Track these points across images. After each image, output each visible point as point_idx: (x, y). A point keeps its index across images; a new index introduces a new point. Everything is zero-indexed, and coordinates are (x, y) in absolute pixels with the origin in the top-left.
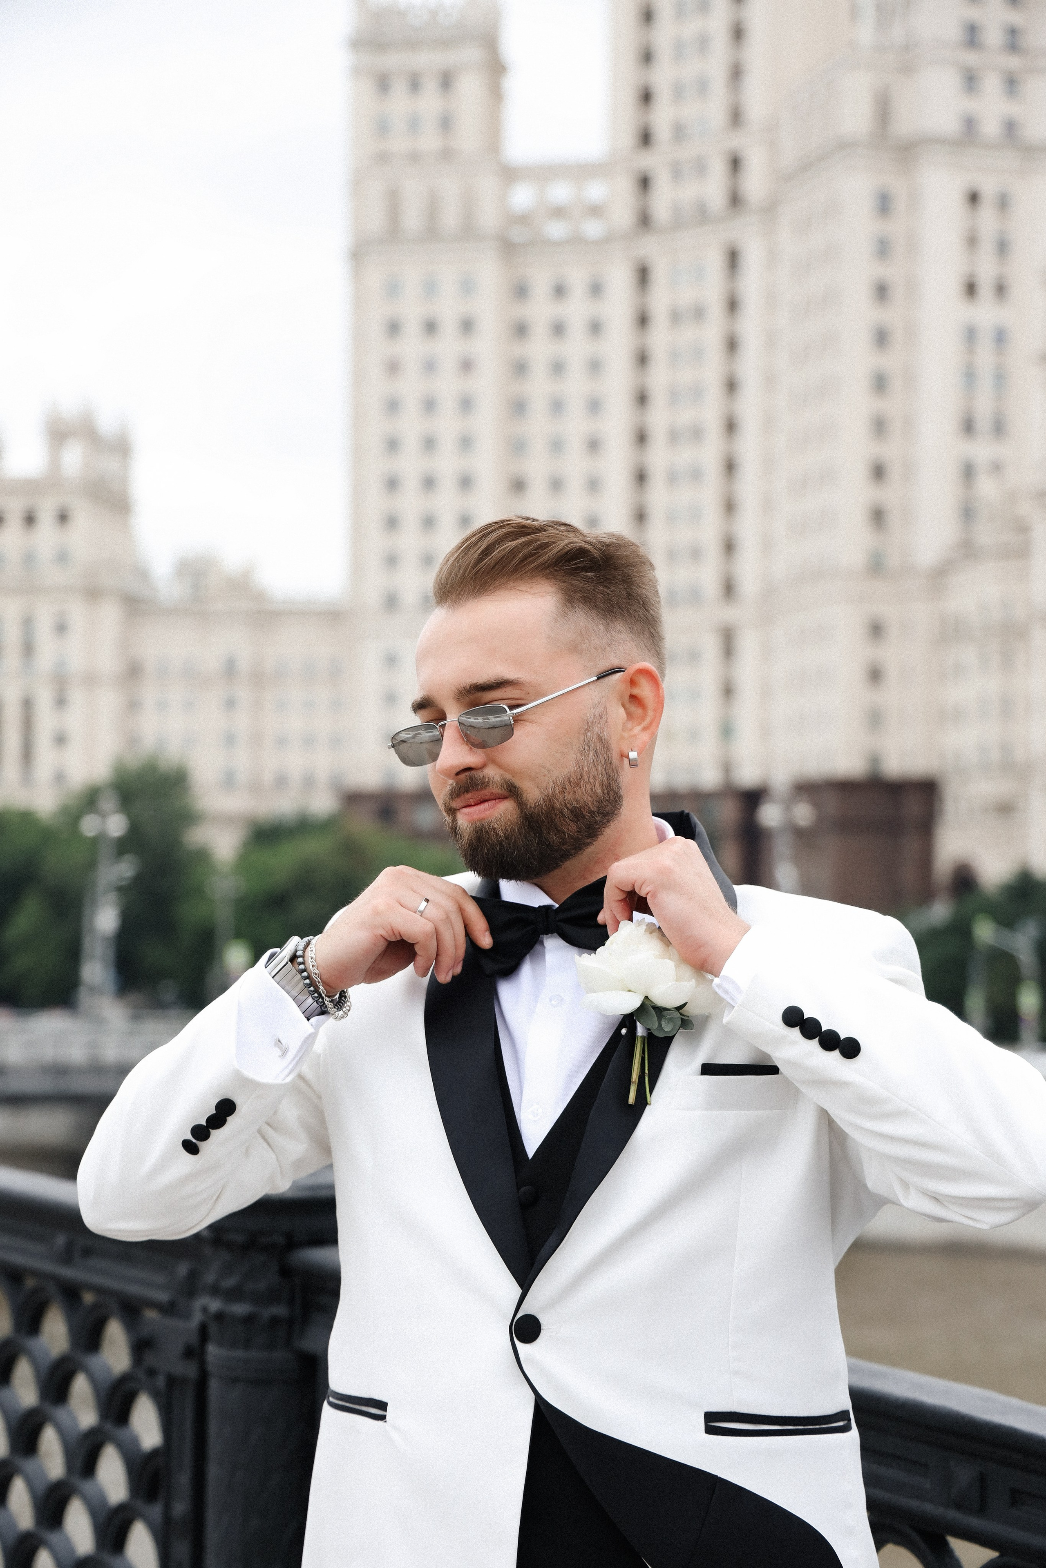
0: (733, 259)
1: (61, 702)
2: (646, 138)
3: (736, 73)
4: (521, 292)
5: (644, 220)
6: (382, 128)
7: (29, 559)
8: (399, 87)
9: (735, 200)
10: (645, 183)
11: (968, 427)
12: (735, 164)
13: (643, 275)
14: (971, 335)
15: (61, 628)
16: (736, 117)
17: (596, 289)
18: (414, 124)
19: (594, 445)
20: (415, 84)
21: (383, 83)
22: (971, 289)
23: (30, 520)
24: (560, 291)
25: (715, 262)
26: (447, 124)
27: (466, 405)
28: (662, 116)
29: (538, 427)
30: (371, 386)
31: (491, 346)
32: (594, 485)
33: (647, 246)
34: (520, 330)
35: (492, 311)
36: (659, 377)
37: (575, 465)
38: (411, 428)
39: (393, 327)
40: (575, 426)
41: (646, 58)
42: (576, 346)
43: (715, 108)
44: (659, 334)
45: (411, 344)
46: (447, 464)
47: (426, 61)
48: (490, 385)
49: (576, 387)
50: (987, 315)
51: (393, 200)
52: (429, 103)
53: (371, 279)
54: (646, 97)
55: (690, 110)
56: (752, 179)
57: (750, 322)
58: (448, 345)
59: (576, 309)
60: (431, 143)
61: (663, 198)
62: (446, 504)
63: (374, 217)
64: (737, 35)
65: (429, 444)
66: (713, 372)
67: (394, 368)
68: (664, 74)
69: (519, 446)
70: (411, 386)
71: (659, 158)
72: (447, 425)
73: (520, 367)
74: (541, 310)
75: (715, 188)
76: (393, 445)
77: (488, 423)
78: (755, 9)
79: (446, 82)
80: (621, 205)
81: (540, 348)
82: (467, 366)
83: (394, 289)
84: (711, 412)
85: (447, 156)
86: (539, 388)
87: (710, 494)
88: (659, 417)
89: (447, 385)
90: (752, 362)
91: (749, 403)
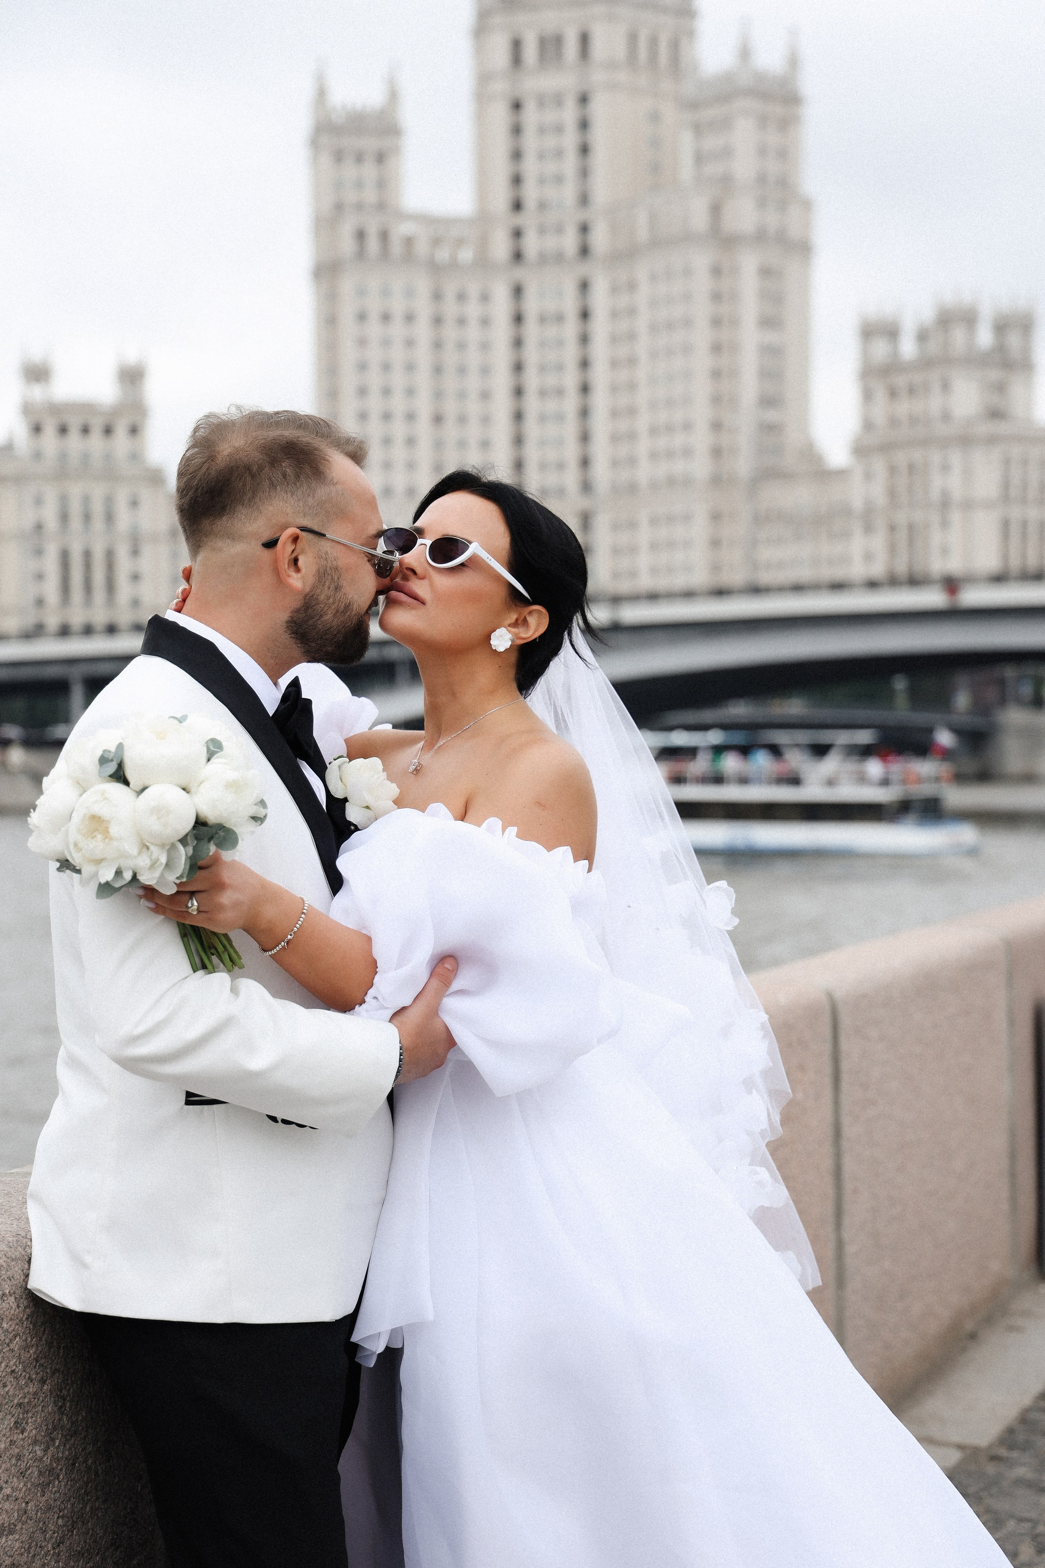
0: (584, 286)
1: (135, 552)
2: (517, 206)
3: (584, 173)
4: (437, 296)
5: (518, 256)
6: (338, 185)
7: (108, 457)
8: (350, 159)
9: (584, 251)
10: (517, 234)
11: (763, 401)
12: (584, 229)
13: (518, 291)
14: (764, 349)
15: (134, 503)
16: (584, 200)
17: (485, 298)
18: (359, 185)
19: (485, 395)
20: (359, 158)
21: (339, 157)
22: (763, 323)
23: (108, 431)
24: (461, 297)
25: (571, 287)
26: (381, 184)
27: (410, 367)
28: (531, 193)
29: (450, 383)
30: (349, 355)
31: (423, 330)
32: (486, 420)
33: (520, 273)
34: (438, 321)
35: (424, 308)
36: (532, 355)
37: (474, 408)
38: (375, 379)
39: (362, 317)
40: (473, 383)
41: (517, 155)
42: (473, 333)
43: (569, 192)
44: (532, 331)
45: (374, 329)
46: (398, 404)
47: (369, 144)
48: (423, 355)
49: (473, 358)
50: (771, 337)
51: (361, 235)
52: (369, 171)
53: (347, 285)
54: (517, 180)
55: (551, 193)
56: (600, 239)
57: (600, 327)
58: (397, 329)
59: (473, 310)
60: (370, 196)
61: (532, 244)
62: (399, 429)
63: (347, 245)
64: (584, 150)
65: (387, 392)
66: (571, 353)
67: (362, 342)
68: (530, 167)
69: (438, 395)
70: (374, 355)
71: (529, 220)
72: (398, 380)
73: (438, 345)
74: (450, 309)
75: (570, 242)
76: (362, 392)
77: (423, 380)
78: (599, 136)
79: (381, 158)
80: (501, 247)
81: (450, 333)
82: (410, 343)
83: (361, 292)
84: (571, 379)
85: (381, 206)
86: (451, 358)
87: (570, 429)
88: (532, 380)
89: (398, 355)
90: (600, 350)
91: (600, 375)
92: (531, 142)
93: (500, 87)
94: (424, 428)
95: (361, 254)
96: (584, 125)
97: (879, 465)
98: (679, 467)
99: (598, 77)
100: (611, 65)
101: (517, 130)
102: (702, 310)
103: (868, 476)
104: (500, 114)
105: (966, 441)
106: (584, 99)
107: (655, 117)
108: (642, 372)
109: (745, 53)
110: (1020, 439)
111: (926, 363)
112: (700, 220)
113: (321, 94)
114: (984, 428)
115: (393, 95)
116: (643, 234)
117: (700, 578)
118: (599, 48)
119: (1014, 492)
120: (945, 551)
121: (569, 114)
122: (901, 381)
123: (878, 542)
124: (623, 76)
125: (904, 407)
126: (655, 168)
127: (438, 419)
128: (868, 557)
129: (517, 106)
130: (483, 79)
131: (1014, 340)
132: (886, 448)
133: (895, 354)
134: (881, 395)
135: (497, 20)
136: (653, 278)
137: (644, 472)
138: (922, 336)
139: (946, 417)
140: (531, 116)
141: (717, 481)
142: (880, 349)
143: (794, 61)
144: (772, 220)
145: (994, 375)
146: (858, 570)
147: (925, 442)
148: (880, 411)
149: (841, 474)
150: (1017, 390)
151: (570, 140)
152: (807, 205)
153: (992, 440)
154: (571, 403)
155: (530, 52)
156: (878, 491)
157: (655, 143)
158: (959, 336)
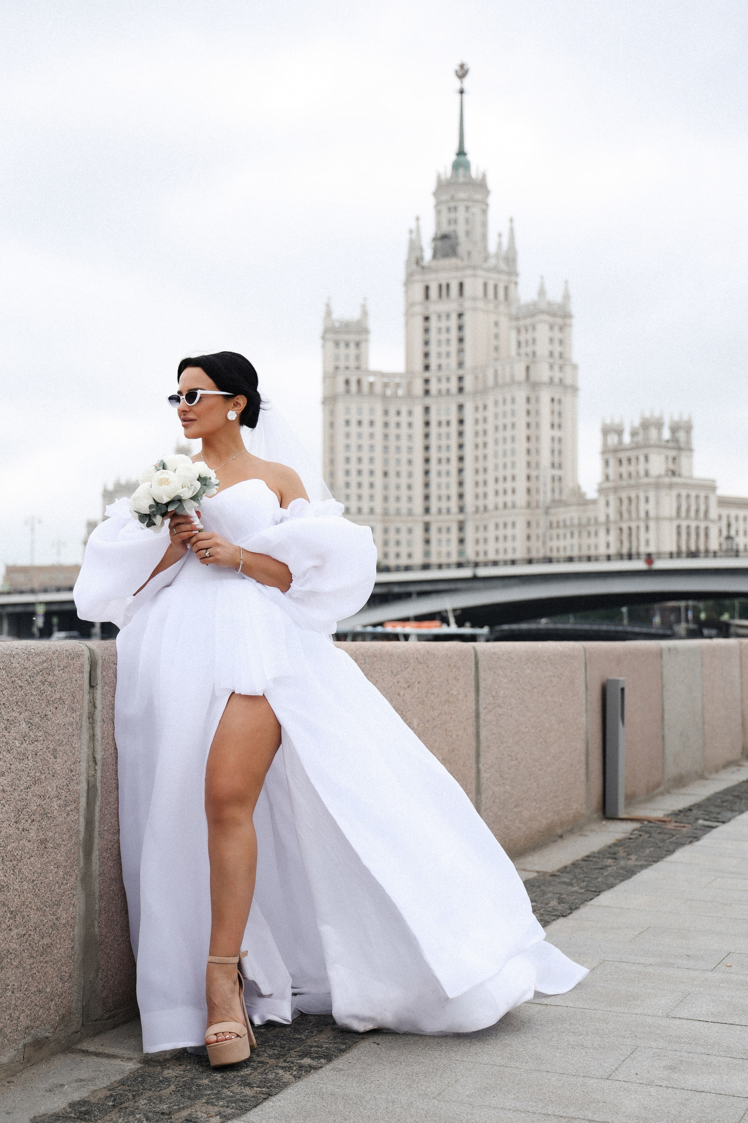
0: (461, 407)
2: (427, 368)
3: (461, 351)
4: (386, 412)
5: (427, 392)
6: (337, 358)
8: (342, 345)
9: (461, 390)
10: (427, 381)
11: (553, 465)
12: (461, 379)
13: (427, 410)
14: (553, 439)
16: (461, 364)
17: (410, 413)
18: (347, 357)
19: (410, 462)
20: (347, 345)
21: (337, 344)
22: (553, 426)
24: (399, 413)
25: (454, 408)
26: (358, 358)
27: (372, 448)
28: (433, 362)
29: (392, 455)
30: (341, 441)
31: (378, 430)
32: (410, 475)
33: (428, 401)
34: (386, 425)
35: (379, 419)
36: (433, 442)
37: (404, 468)
38: (354, 455)
39: (348, 423)
40: (404, 456)
41: (427, 343)
42: (404, 430)
43: (453, 361)
44: (434, 429)
45: (354, 428)
46: (365, 467)
47: (353, 338)
48: (379, 442)
49: (404, 443)
50: (557, 433)
51: (347, 382)
52: (352, 350)
53: (340, 407)
54: (426, 355)
55: (444, 361)
56: (468, 384)
57: (469, 428)
58: (366, 429)
59: (404, 419)
60: (352, 364)
61: (434, 387)
62: (365, 479)
63: (341, 387)
64: (461, 340)
65: (360, 460)
66: (454, 442)
67: (348, 435)
68: (433, 349)
69: (386, 462)
70: (353, 442)
71: (432, 374)
72: (365, 455)
73: (386, 436)
74: (393, 419)
75: (453, 385)
76: (348, 460)
77: (378, 454)
78: (468, 333)
79: (358, 344)
80: (418, 387)
81: (392, 431)
82: (372, 436)
83: (348, 410)
84: (454, 454)
85: (358, 368)
86: (392, 443)
87: (453, 479)
88: (434, 454)
89: (366, 442)
90: (469, 440)
91: (469, 452)
92: (433, 335)
93: (418, 309)
94: (378, 480)
95: (348, 392)
96: (460, 328)
97: (612, 498)
98: (509, 498)
99: (468, 304)
100: (475, 299)
101: (427, 330)
102: (522, 420)
103: (607, 504)
104: (418, 323)
105: (657, 486)
106: (460, 315)
107: (496, 324)
108: (490, 451)
109: (542, 292)
110: (685, 485)
111: (636, 447)
112: (520, 374)
113: (329, 313)
114: (667, 480)
115: (365, 313)
116: (490, 382)
117: (520, 554)
118: (468, 290)
119: (683, 513)
120: (647, 542)
121: (453, 323)
122: (623, 455)
123: (612, 538)
124: (480, 304)
125: (624, 469)
126: (496, 349)
127: (386, 474)
128: (608, 545)
129: (427, 319)
130: (410, 305)
131: (681, 435)
132: (615, 489)
133: (620, 442)
134: (612, 462)
135: (417, 277)
136: (496, 403)
137: (491, 501)
138: (634, 434)
139: (647, 474)
140: (434, 323)
141: (529, 505)
142: (613, 440)
143: (567, 297)
144: (557, 375)
145: (672, 453)
146: (602, 550)
147: (637, 486)
148: (612, 471)
149: (594, 502)
150: (684, 461)
151: (454, 334)
152: (575, 367)
153: (671, 486)
154: (454, 465)
155: (434, 292)
156: (612, 511)
157: (497, 336)
158: (653, 433)
